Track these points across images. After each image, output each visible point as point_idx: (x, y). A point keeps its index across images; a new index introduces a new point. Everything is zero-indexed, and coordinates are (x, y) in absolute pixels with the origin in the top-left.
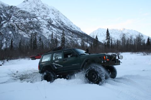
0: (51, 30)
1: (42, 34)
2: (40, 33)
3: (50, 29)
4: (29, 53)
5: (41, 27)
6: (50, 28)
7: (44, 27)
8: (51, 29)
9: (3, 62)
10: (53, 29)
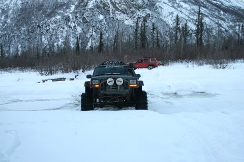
0: (179, 9)
1: (161, 17)
2: (155, 15)
3: (176, 5)
4: (126, 56)
5: (157, 4)
6: (177, 3)
7: (164, 3)
8: (179, 6)
9: (76, 74)
10: (182, 6)
